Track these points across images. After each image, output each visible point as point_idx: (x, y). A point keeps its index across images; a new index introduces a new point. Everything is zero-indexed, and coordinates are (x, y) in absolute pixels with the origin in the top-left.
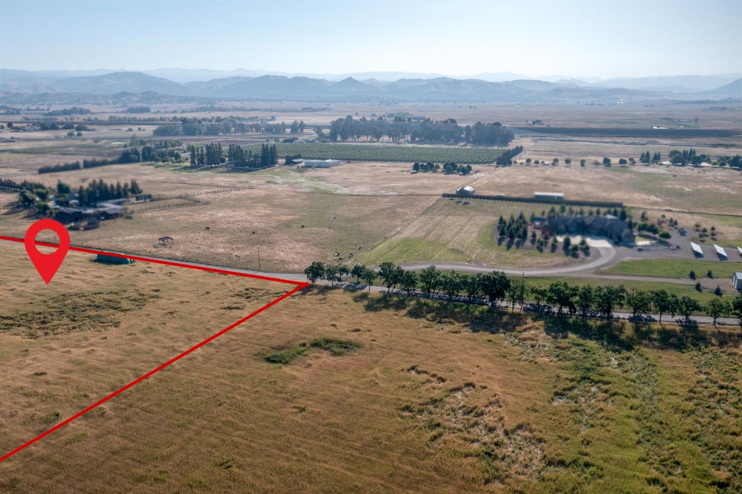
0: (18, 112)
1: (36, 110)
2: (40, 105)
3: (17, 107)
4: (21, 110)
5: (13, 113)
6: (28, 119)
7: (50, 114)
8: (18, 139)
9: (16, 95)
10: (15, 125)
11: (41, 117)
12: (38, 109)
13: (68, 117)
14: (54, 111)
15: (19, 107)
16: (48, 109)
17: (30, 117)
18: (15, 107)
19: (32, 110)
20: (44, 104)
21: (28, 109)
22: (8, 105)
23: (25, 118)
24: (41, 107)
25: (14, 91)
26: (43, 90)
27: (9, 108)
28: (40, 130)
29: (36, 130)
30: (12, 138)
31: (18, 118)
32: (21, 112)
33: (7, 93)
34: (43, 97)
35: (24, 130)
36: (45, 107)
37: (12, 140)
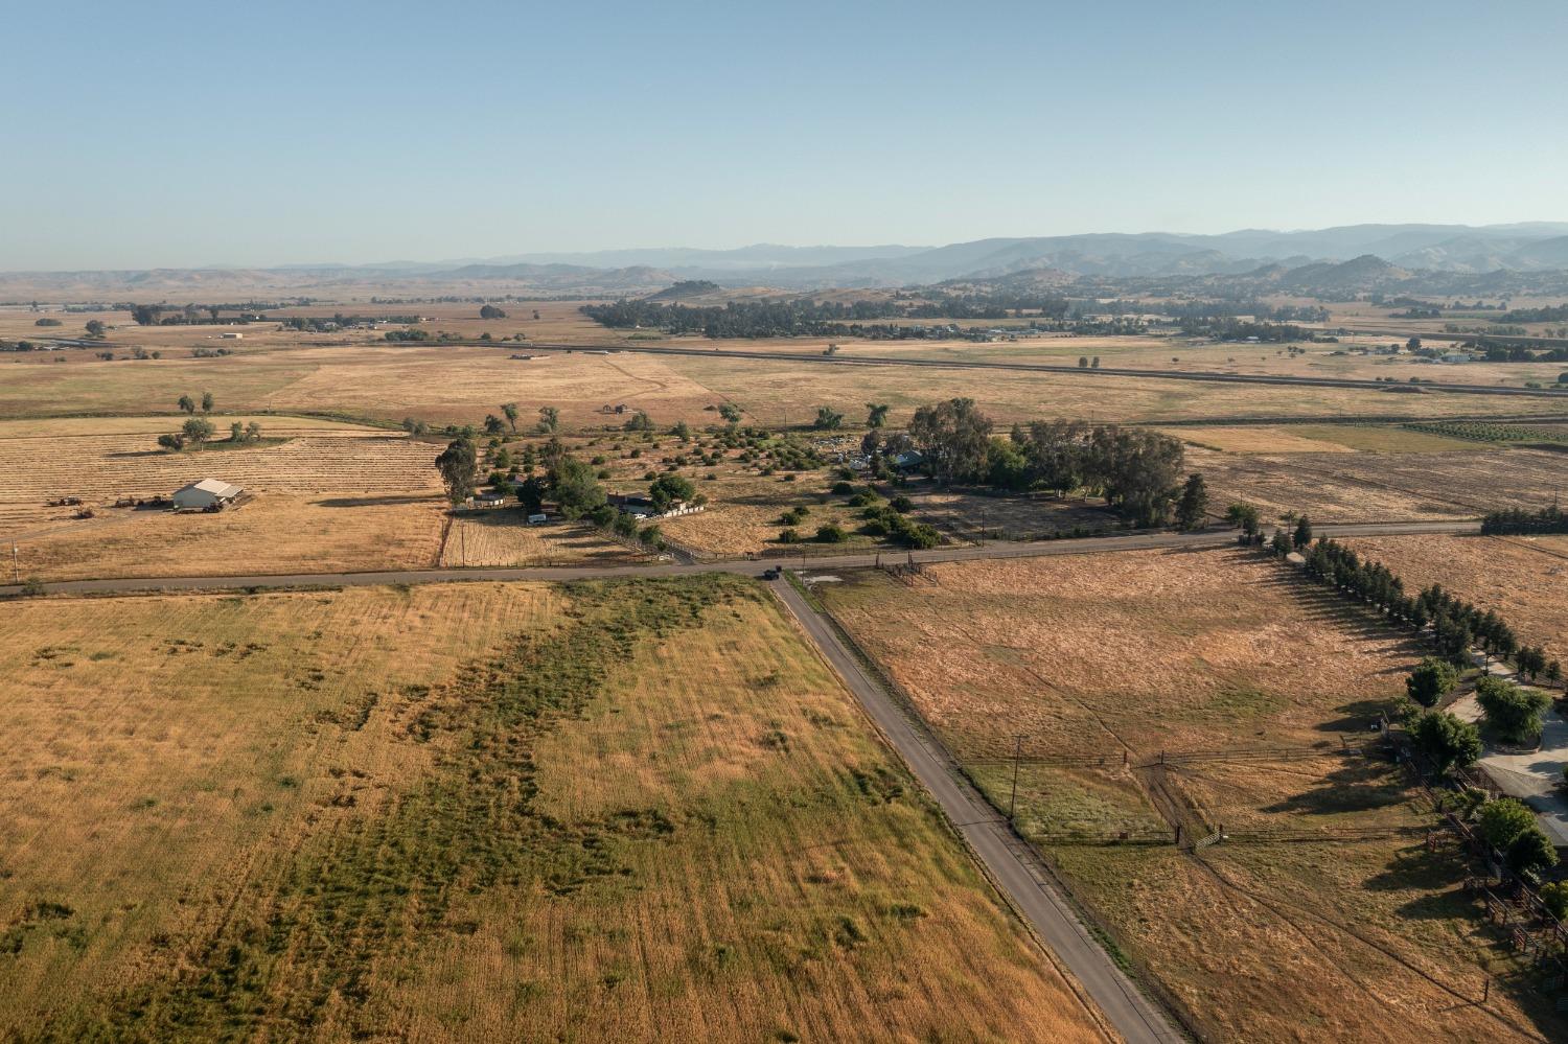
0: (1435, 312)
1: (1475, 308)
2: (1484, 297)
3: (1434, 302)
4: (1442, 307)
5: (1425, 315)
6: (1456, 330)
7: (1509, 318)
8: (1428, 383)
9: (1439, 275)
10: (1425, 344)
11: (1486, 325)
12: (1479, 306)
13: (1554, 327)
14: (1518, 312)
15: (1440, 300)
16: (1503, 307)
17: (1461, 323)
18: (1429, 301)
19: (1467, 308)
20: (1493, 295)
21: (1458, 306)
22: (1415, 297)
23: (1450, 328)
24: (1486, 302)
25: (1434, 268)
26: (1494, 265)
27: (1417, 303)
28: (1483, 360)
29: (1473, 360)
30: (1414, 380)
31: (1432, 326)
32: (1441, 312)
33: (1418, 272)
34: (1493, 281)
35: (1445, 359)
36: (1497, 304)
37: (1412, 387)
